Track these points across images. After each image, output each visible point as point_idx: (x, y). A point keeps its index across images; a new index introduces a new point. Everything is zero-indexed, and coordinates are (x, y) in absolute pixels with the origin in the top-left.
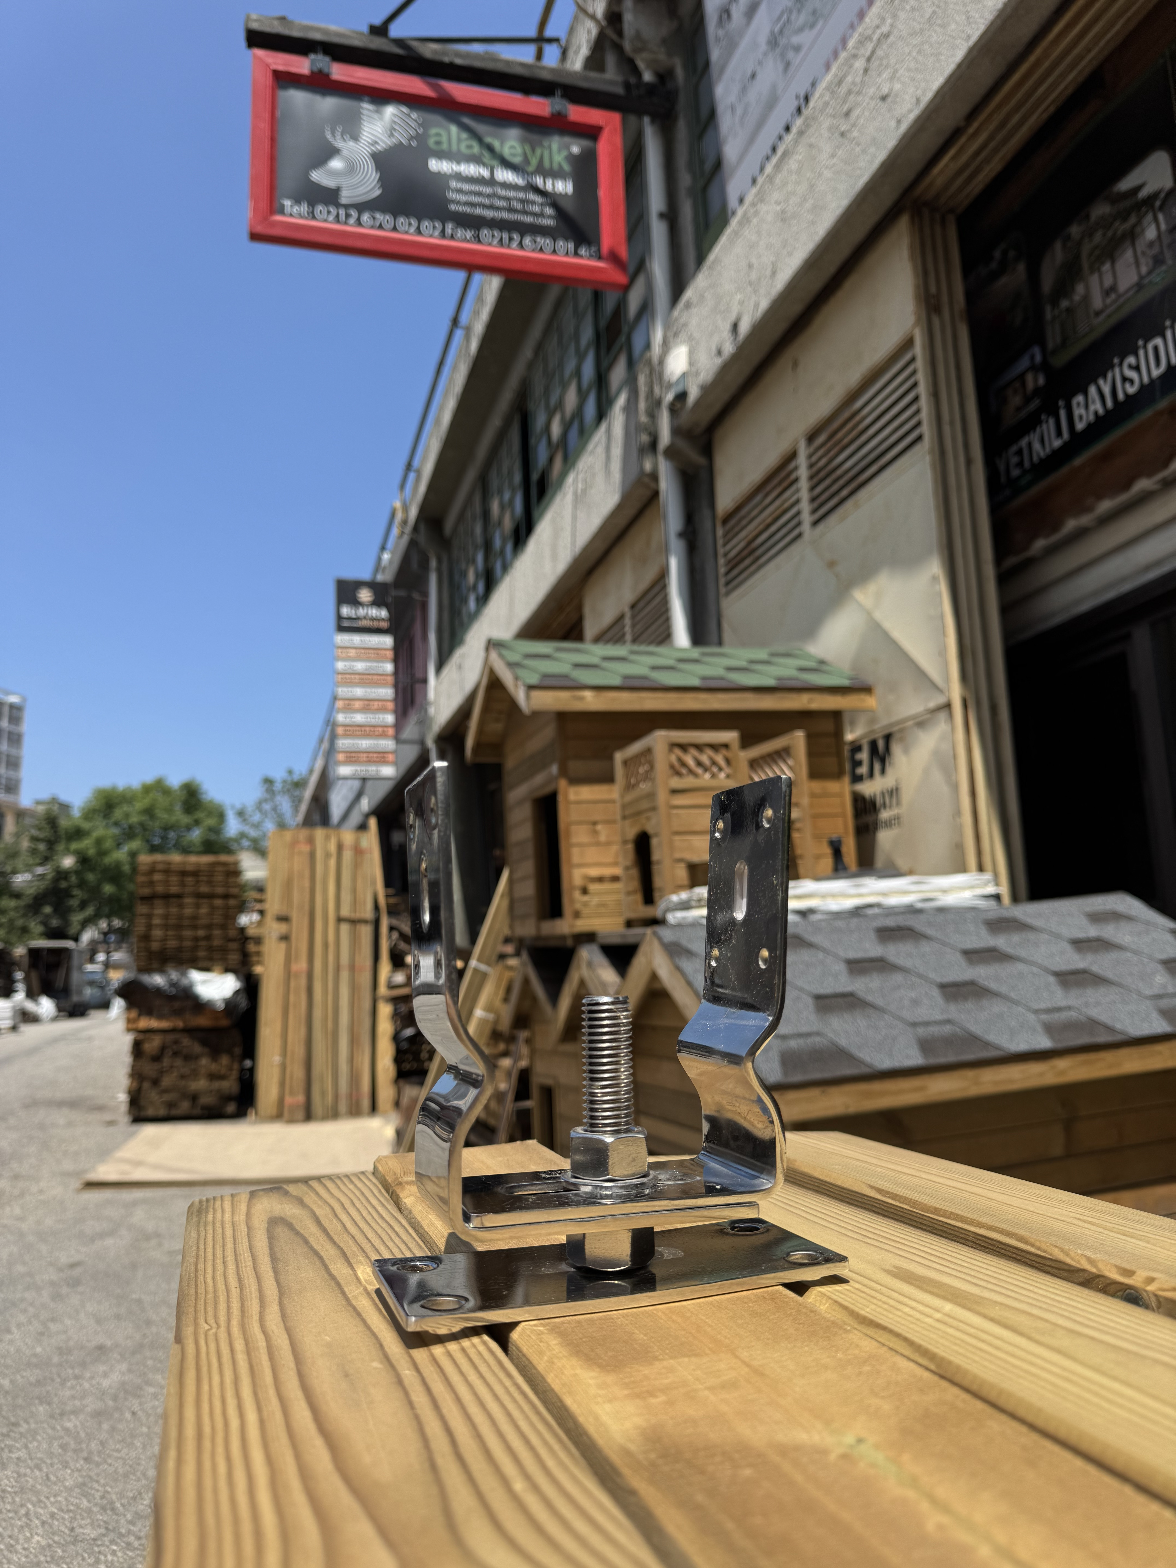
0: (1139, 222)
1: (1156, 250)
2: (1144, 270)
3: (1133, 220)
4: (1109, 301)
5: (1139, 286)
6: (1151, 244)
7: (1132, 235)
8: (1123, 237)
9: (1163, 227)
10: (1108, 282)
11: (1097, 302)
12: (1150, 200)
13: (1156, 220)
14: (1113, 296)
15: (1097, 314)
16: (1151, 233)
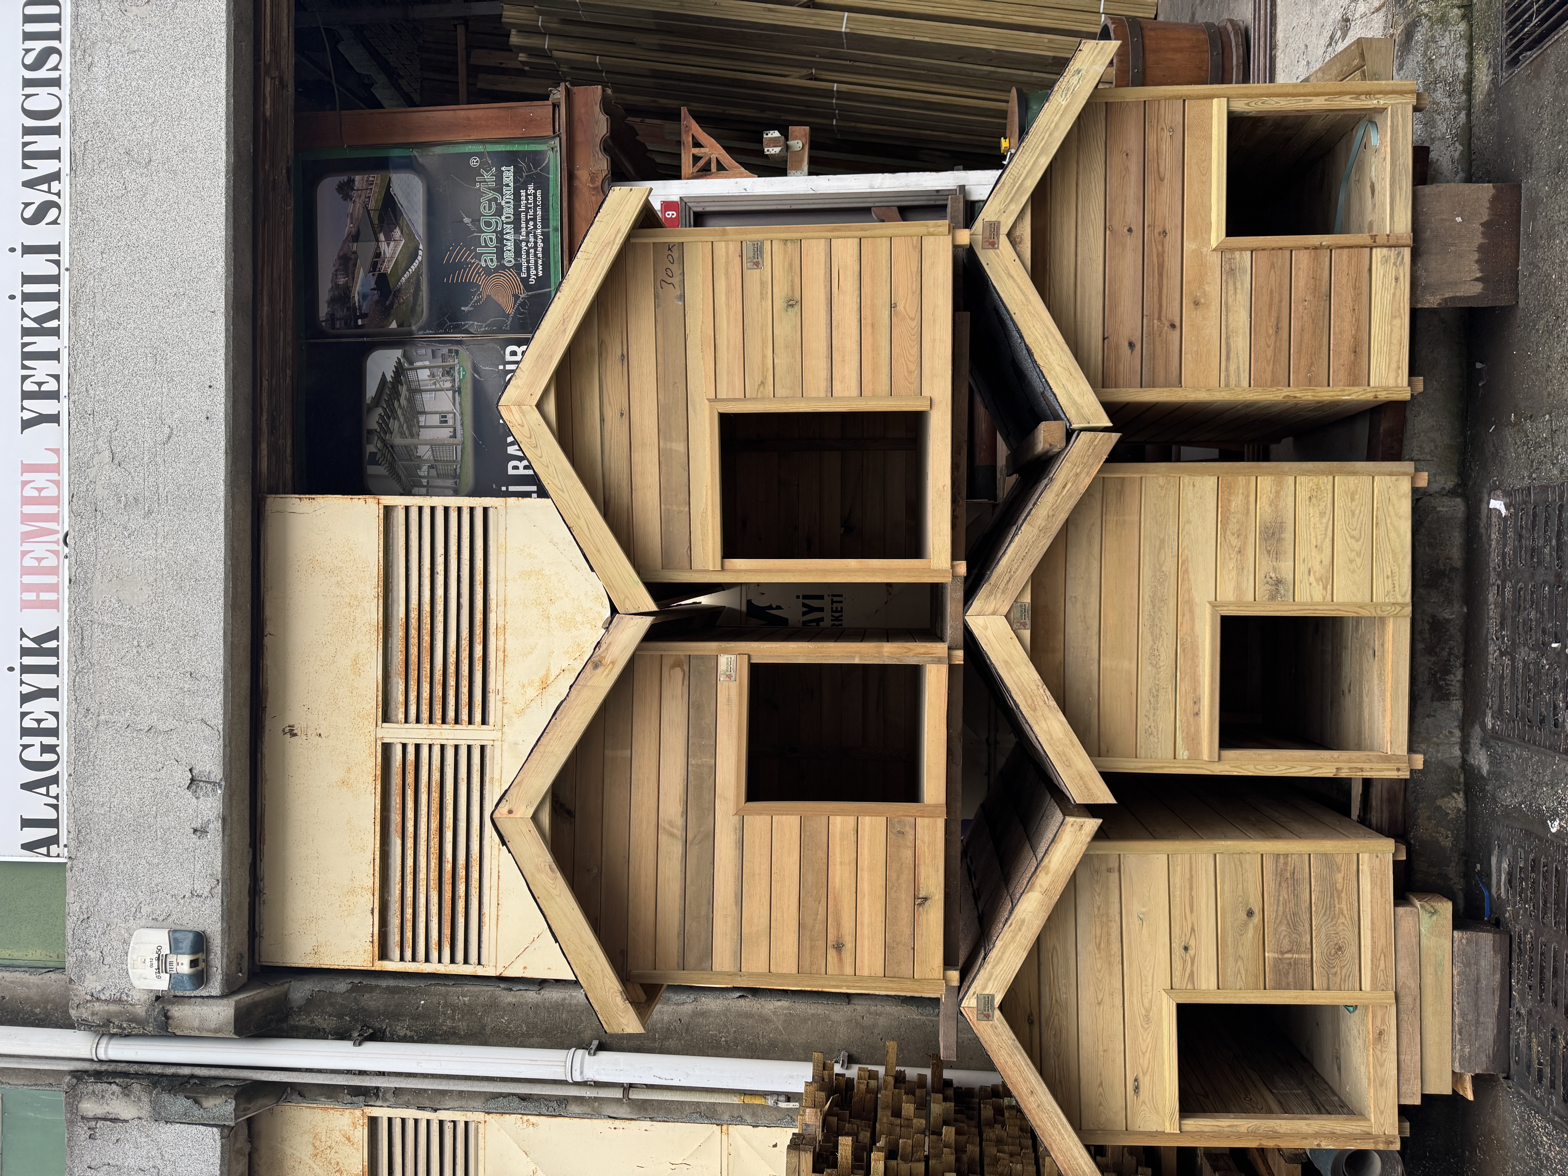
0: (409, 383)
1: (439, 372)
2: (448, 385)
3: (404, 391)
4: (450, 422)
5: (457, 391)
6: (433, 375)
7: (416, 391)
8: (411, 400)
9: (427, 363)
10: (435, 420)
11: (444, 433)
12: (399, 371)
13: (416, 369)
14: (450, 417)
15: (454, 436)
16: (424, 374)
